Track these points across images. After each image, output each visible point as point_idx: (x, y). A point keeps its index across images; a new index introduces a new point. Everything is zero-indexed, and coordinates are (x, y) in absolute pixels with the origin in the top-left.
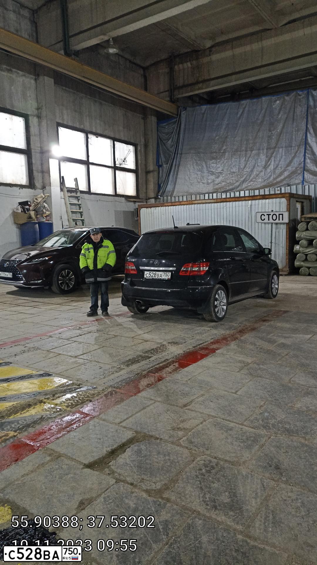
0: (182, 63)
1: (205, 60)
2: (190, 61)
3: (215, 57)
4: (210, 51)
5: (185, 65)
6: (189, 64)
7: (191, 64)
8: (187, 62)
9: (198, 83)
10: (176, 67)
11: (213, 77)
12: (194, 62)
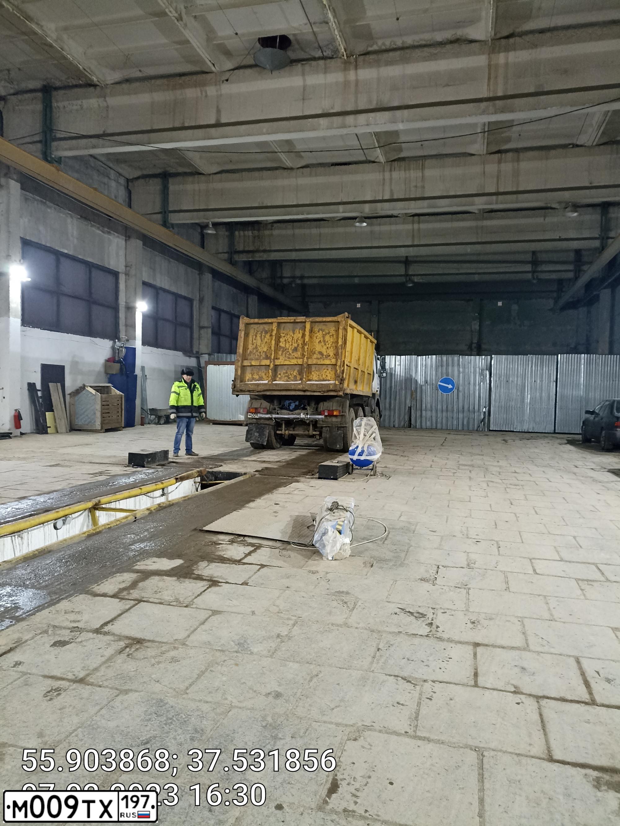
0: (244, 230)
1: (267, 232)
2: (251, 230)
3: (276, 232)
4: (272, 226)
5: (246, 233)
6: (250, 233)
7: (252, 233)
8: (248, 230)
9: (258, 251)
10: (237, 233)
11: (273, 248)
12: (256, 233)
